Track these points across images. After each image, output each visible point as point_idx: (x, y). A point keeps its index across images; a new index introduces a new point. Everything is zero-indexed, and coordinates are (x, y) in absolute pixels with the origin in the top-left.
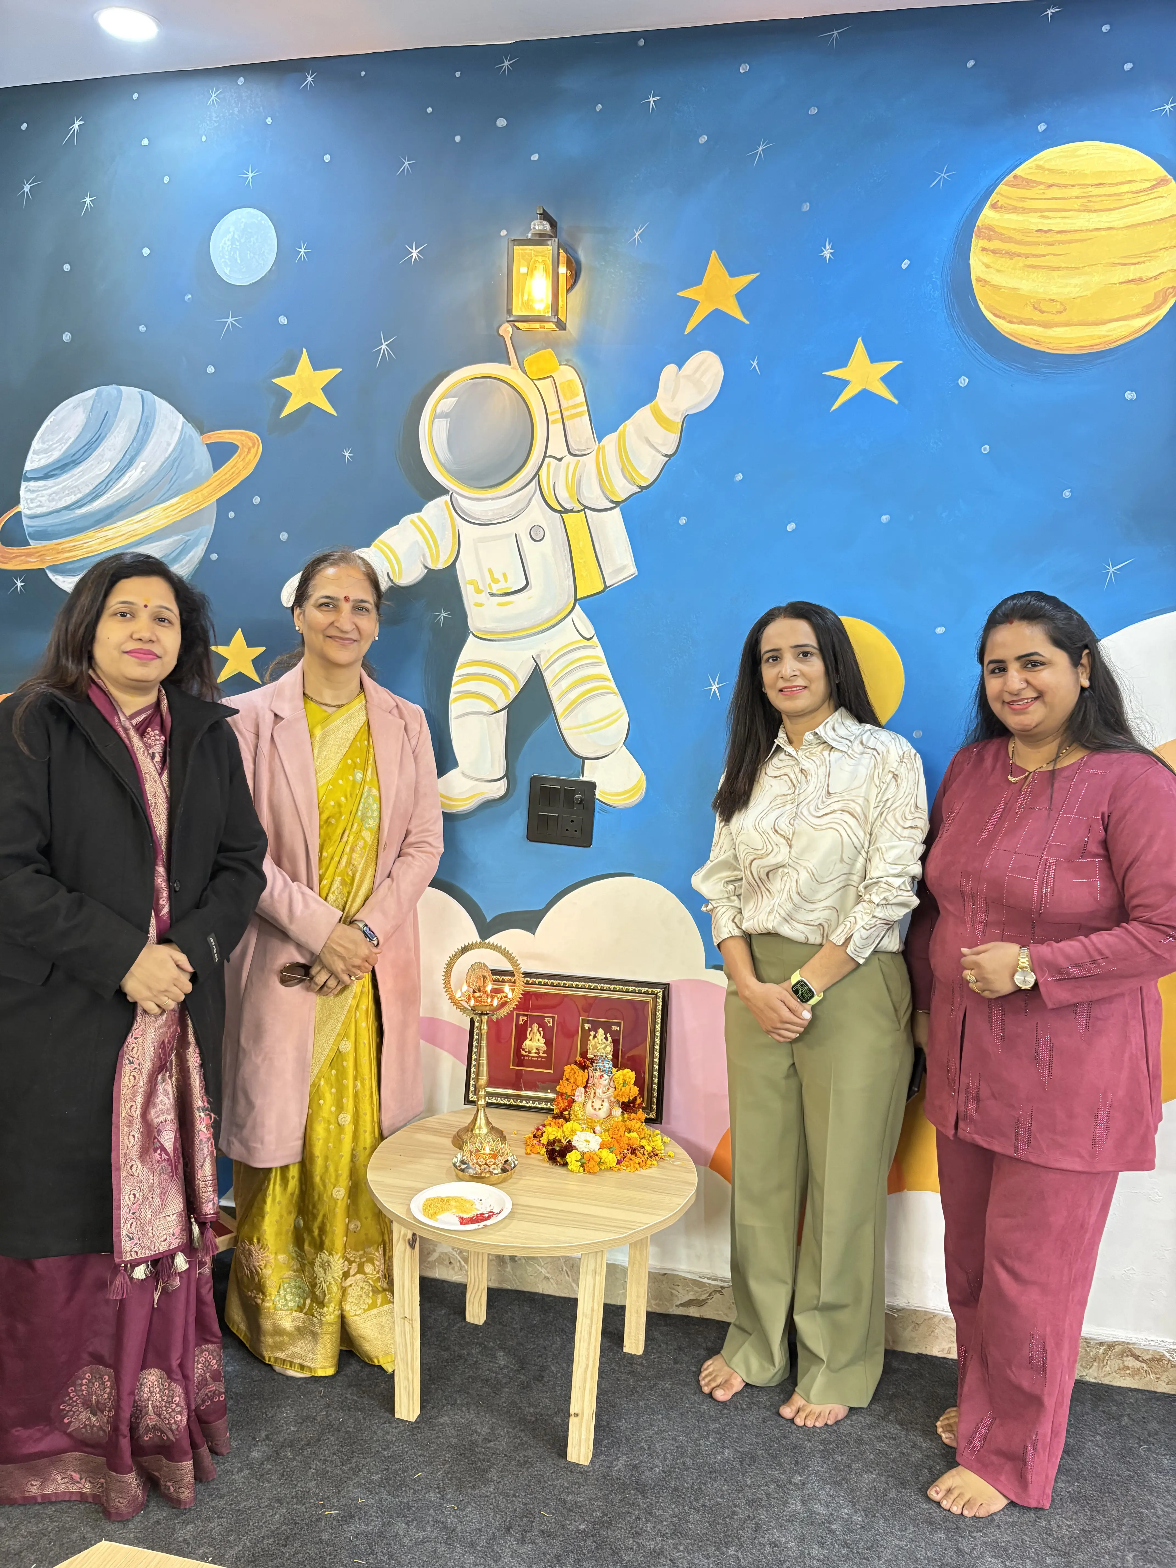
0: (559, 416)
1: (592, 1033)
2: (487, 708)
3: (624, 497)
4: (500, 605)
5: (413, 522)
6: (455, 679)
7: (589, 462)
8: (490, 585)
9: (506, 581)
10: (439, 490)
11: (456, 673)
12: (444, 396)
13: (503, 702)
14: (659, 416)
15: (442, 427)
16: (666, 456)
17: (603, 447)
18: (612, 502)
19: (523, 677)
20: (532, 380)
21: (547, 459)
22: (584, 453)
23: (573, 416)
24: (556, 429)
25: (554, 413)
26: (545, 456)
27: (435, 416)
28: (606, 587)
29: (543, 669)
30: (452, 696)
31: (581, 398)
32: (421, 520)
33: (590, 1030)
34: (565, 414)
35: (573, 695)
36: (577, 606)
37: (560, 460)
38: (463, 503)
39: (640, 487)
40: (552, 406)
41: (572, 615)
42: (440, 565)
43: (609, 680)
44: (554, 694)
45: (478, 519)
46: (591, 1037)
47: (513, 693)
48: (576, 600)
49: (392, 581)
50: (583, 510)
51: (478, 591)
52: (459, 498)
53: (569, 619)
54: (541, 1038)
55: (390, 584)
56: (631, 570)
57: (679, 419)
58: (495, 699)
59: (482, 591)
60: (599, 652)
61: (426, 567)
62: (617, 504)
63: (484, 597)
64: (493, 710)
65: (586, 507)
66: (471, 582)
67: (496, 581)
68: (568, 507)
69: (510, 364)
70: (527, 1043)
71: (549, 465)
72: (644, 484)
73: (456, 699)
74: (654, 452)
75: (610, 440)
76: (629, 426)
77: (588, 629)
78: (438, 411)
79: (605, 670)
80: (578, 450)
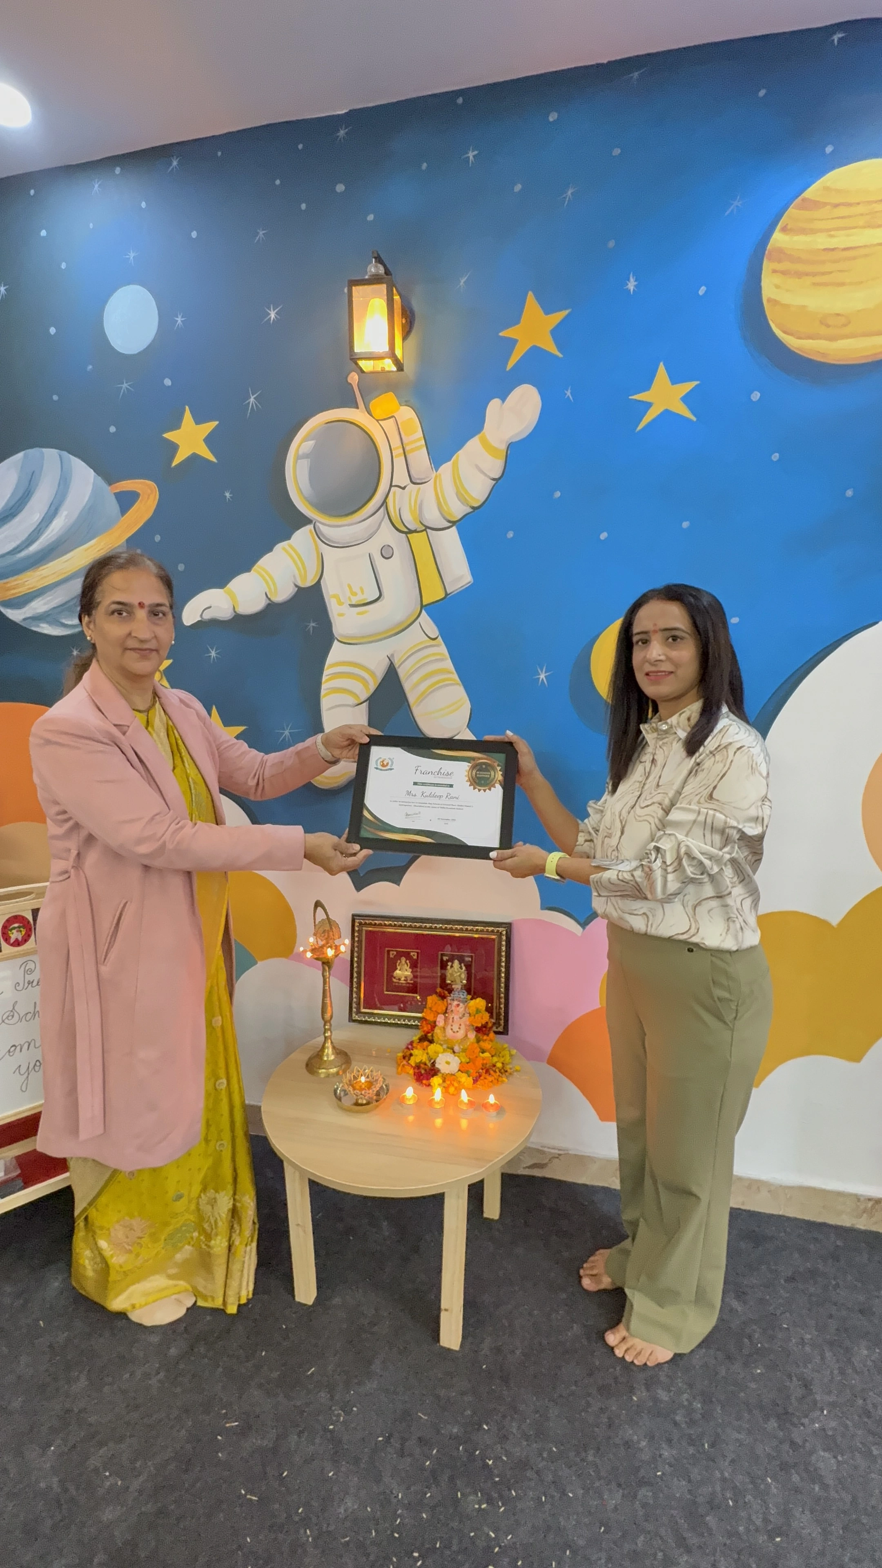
0: (401, 451)
1: (450, 964)
2: (352, 701)
3: (459, 517)
4: (358, 614)
5: (284, 549)
6: (324, 679)
7: (428, 488)
8: (349, 598)
9: (363, 594)
10: (306, 521)
11: (325, 673)
12: (305, 439)
13: (365, 695)
14: (486, 444)
15: (304, 466)
16: (494, 479)
17: (440, 475)
18: (449, 521)
19: (380, 673)
20: (377, 421)
21: (392, 488)
22: (424, 481)
23: (413, 450)
24: (400, 462)
25: (397, 448)
26: (391, 486)
27: (298, 458)
28: (447, 594)
29: (396, 666)
30: (323, 692)
31: (419, 434)
32: (291, 546)
33: (448, 961)
34: (407, 448)
35: (423, 687)
36: (423, 612)
37: (404, 488)
38: (324, 529)
39: (473, 508)
40: (396, 443)
41: (420, 619)
42: (309, 582)
43: (453, 673)
44: (407, 686)
45: (338, 543)
46: (449, 967)
47: (372, 687)
48: (422, 606)
49: (269, 599)
50: (425, 530)
51: (340, 603)
52: (321, 526)
53: (417, 622)
54: (408, 968)
55: (268, 602)
56: (466, 578)
57: (504, 447)
58: (358, 693)
59: (343, 603)
60: (443, 649)
61: (296, 586)
62: (454, 523)
63: (345, 609)
64: (357, 702)
65: (427, 527)
66: (335, 596)
67: (355, 594)
68: (412, 528)
69: (358, 409)
70: (398, 972)
71: (394, 493)
72: (476, 505)
73: (326, 695)
74: (482, 476)
75: (446, 468)
76: (461, 455)
77: (433, 631)
78: (300, 452)
79: (449, 664)
80: (419, 479)
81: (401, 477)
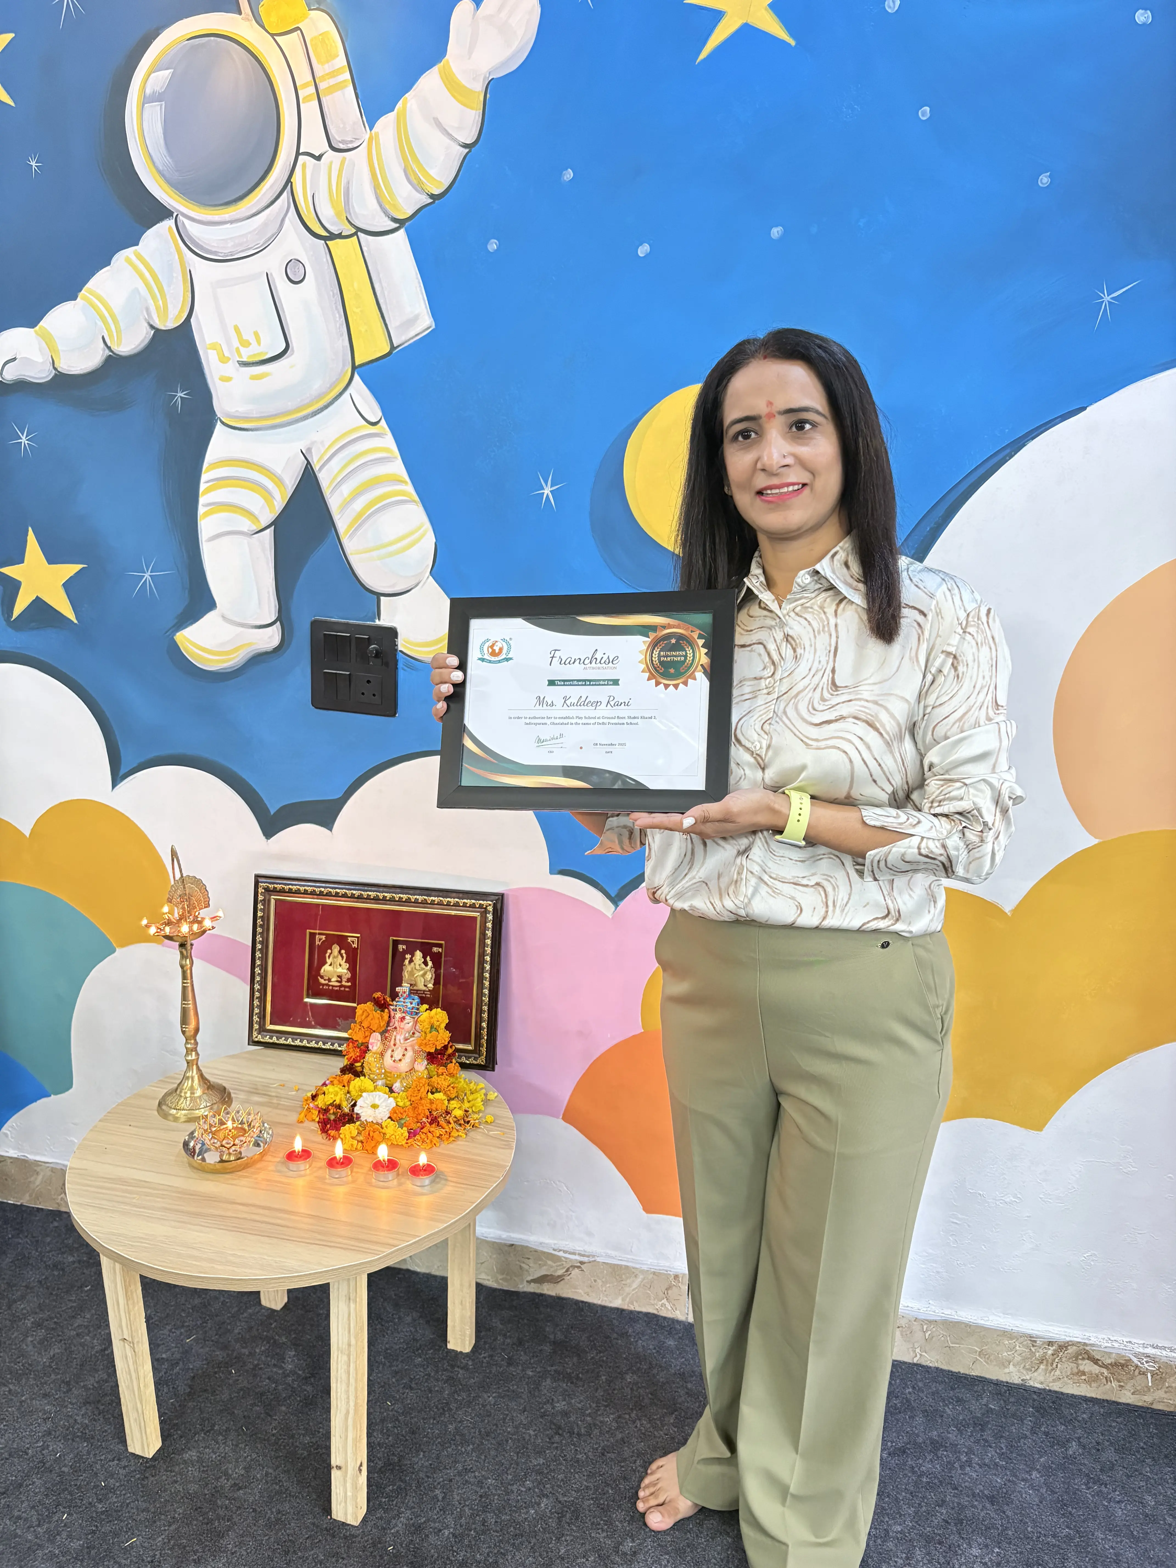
0: (312, 90)
1: (408, 956)
2: (247, 525)
3: (410, 213)
4: (254, 378)
5: (128, 260)
6: (203, 487)
7: (359, 157)
8: (238, 350)
9: (259, 343)
10: (162, 213)
11: (204, 477)
12: (156, 67)
13: (268, 516)
14: (451, 83)
15: (155, 114)
16: (465, 146)
17: (377, 134)
18: (395, 220)
19: (291, 482)
20: (272, 35)
21: (301, 157)
22: (350, 146)
23: (332, 89)
24: (310, 109)
25: (306, 85)
26: (298, 154)
27: (146, 100)
28: (393, 348)
29: (316, 468)
30: (201, 510)
31: (341, 61)
32: (139, 257)
33: (405, 952)
34: (322, 86)
35: (359, 505)
36: (357, 377)
37: (319, 158)
38: (192, 229)
39: (432, 196)
40: (303, 76)
41: (351, 390)
42: (170, 323)
43: (405, 482)
44: (334, 503)
45: (215, 253)
46: (407, 962)
47: (279, 503)
48: (354, 368)
49: (109, 348)
50: (355, 234)
51: (224, 360)
52: (187, 222)
53: (346, 395)
54: (343, 962)
55: (108, 353)
56: (425, 322)
57: (479, 87)
58: (256, 513)
59: (229, 359)
60: (388, 442)
61: (152, 327)
62: (401, 223)
63: (231, 369)
64: (256, 528)
65: (359, 229)
66: (215, 346)
67: (246, 344)
68: (335, 230)
69: (240, 13)
70: (326, 969)
71: (304, 166)
72: (437, 191)
73: (206, 514)
74: (446, 141)
75: (386, 123)
76: (410, 101)
77: (373, 411)
78: (148, 91)
79: (398, 468)
80: (343, 142)
81: (314, 141)
